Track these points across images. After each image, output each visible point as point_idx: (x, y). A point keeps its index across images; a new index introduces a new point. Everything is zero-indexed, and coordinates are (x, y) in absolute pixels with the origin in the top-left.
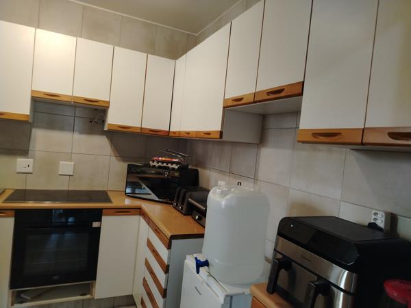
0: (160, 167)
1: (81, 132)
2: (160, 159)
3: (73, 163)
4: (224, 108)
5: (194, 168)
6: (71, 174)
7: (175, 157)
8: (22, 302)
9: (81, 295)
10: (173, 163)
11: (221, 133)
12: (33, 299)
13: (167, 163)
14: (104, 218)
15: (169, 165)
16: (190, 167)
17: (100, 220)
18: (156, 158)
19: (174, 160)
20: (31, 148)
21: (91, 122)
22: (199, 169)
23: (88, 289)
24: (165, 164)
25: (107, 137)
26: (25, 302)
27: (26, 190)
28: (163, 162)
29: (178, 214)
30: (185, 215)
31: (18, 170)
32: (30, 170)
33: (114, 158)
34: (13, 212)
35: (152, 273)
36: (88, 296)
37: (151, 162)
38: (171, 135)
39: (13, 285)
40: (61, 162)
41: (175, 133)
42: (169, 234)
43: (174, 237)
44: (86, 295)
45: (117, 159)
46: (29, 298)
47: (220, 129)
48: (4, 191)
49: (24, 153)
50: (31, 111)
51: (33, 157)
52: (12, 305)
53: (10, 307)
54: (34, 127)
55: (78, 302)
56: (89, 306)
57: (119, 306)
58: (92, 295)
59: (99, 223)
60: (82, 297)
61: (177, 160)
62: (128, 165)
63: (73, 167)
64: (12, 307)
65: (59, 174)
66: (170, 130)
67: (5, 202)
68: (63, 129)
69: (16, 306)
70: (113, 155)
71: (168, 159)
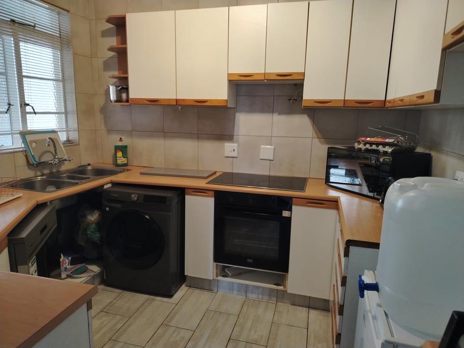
0: (367, 150)
2: (368, 139)
3: (273, 147)
4: (444, 49)
6: (272, 159)
7: (389, 137)
8: (224, 276)
9: (275, 284)
11: (437, 94)
12: (234, 276)
13: (378, 144)
14: (294, 208)
15: (381, 148)
17: (290, 210)
18: (363, 139)
19: (387, 140)
20: (235, 133)
21: (289, 100)
23: (281, 280)
24: (374, 147)
25: (309, 116)
26: (228, 277)
27: (232, 173)
28: (371, 144)
31: (226, 155)
32: (235, 154)
33: (316, 141)
34: (213, 193)
36: (281, 288)
37: (356, 144)
39: (216, 259)
40: (262, 146)
41: (390, 102)
42: (346, 238)
44: (280, 285)
45: (320, 142)
46: (230, 274)
47: (436, 88)
49: (230, 138)
50: (228, 95)
51: (237, 142)
52: (217, 276)
53: (215, 278)
54: (237, 111)
55: (272, 290)
56: (283, 298)
57: (315, 308)
58: (285, 287)
59: (290, 212)
60: (275, 286)
61: (391, 141)
62: (328, 148)
63: (273, 151)
64: (217, 278)
65: (260, 158)
66: (387, 99)
67: (208, 183)
68: (263, 111)
69: (220, 278)
70: (316, 137)
71: (380, 140)
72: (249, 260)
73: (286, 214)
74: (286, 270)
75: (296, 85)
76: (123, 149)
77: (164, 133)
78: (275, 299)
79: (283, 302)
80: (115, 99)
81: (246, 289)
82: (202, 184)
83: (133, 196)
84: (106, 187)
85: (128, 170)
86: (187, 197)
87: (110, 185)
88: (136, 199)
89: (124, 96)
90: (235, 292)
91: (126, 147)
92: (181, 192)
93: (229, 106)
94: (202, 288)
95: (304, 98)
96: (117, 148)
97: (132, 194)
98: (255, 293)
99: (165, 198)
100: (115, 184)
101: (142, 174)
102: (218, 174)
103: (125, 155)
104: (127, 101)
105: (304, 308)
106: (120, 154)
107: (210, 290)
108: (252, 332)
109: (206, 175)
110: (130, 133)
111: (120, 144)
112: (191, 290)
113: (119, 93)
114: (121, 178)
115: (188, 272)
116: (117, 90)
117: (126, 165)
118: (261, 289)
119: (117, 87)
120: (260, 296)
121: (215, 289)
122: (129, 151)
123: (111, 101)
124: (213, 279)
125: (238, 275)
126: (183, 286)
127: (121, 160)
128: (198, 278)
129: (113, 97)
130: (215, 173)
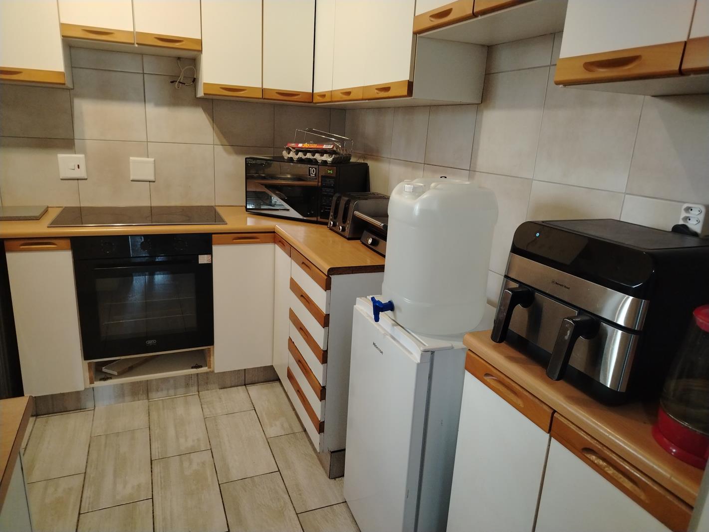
0: (300, 161)
1: (158, 104)
2: (300, 145)
3: (153, 159)
4: (415, 33)
5: (361, 161)
6: (152, 178)
7: (327, 141)
8: (105, 379)
9: (193, 368)
10: (323, 152)
11: (410, 85)
12: (121, 374)
13: (314, 152)
14: (216, 249)
15: (317, 156)
16: (353, 160)
17: (209, 252)
18: (293, 145)
19: (325, 147)
20: (77, 135)
21: (173, 82)
22: (370, 163)
23: (202, 359)
24: (309, 156)
25: (205, 110)
26: (111, 378)
27: (80, 208)
28: (305, 152)
29: (338, 238)
30: (349, 239)
31: (63, 175)
32: (81, 173)
33: (220, 149)
34: (68, 242)
35: (302, 329)
36: (204, 369)
37: (285, 153)
38: (317, 99)
39: (87, 355)
40: (131, 158)
41: (323, 95)
42: (326, 267)
43: (333, 271)
44: (201, 367)
45: (225, 150)
47: (408, 78)
48: (46, 211)
49: (68, 144)
50: (66, 66)
51: (83, 151)
52: (92, 382)
53: (88, 386)
54: (76, 96)
55: (189, 377)
56: (207, 383)
58: (210, 367)
60: (195, 370)
61: (330, 147)
62: (246, 159)
63: (152, 166)
64: (92, 385)
65: (132, 178)
66: (314, 92)
67: (51, 226)
69: (98, 384)
70: (219, 143)
71: (315, 146)
72: (150, 342)
73: (203, 259)
74: (211, 343)
78: (195, 388)
79: (208, 390)
81: (146, 388)
82: (41, 228)
90: (128, 399)
94: (65, 410)
98: (162, 390)
102: (56, 211)
105: (239, 388)
107: (79, 409)
108: (182, 440)
112: (41, 419)
118: (172, 382)
120: (172, 392)
121: (90, 405)
124: (85, 389)
128: (53, 396)
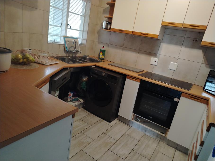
1: (186, 47)
3: (178, 64)
6: (175, 70)
9: (161, 132)
12: (141, 122)
14: (182, 98)
17: (179, 98)
21: (193, 40)
23: (165, 131)
25: (203, 51)
26: (138, 121)
27: (152, 73)
31: (151, 63)
32: (156, 64)
34: (140, 80)
36: (164, 135)
39: (134, 112)
40: (171, 62)
43: (213, 125)
46: (139, 121)
49: (155, 55)
52: (133, 120)
53: (132, 120)
54: (162, 42)
55: (159, 135)
56: (163, 140)
57: (179, 150)
58: (166, 135)
59: (178, 100)
62: (210, 70)
63: (177, 66)
65: (169, 68)
67: (138, 75)
68: (176, 44)
70: (204, 63)
72: (150, 117)
73: (176, 100)
74: (169, 128)
75: (199, 33)
76: (103, 52)
77: (123, 47)
78: (159, 139)
79: (163, 142)
80: (105, 27)
81: (146, 130)
82: (135, 75)
83: (103, 73)
84: (93, 67)
85: (103, 62)
86: (127, 79)
87: (94, 67)
88: (104, 75)
89: (109, 27)
90: (140, 130)
91: (105, 51)
92: (125, 77)
93: (159, 38)
94: (125, 123)
95: (203, 40)
96: (101, 51)
97: (103, 72)
98: (149, 133)
99: (117, 77)
100: (97, 66)
101: (109, 64)
102: (144, 72)
103: (104, 54)
104: (110, 29)
105: (174, 149)
106: (101, 54)
107: (128, 125)
108: (144, 151)
109: (138, 71)
110: (108, 45)
111: (103, 49)
112: (119, 122)
113: (107, 25)
114: (100, 64)
115: (120, 113)
116: (106, 23)
117: (103, 59)
118: (153, 132)
119: (107, 22)
120: (152, 136)
121: (131, 125)
122: (106, 53)
123: (103, 28)
125: (143, 122)
126: (116, 119)
127: (102, 57)
128: (124, 118)
129: (104, 26)
130: (143, 71)
